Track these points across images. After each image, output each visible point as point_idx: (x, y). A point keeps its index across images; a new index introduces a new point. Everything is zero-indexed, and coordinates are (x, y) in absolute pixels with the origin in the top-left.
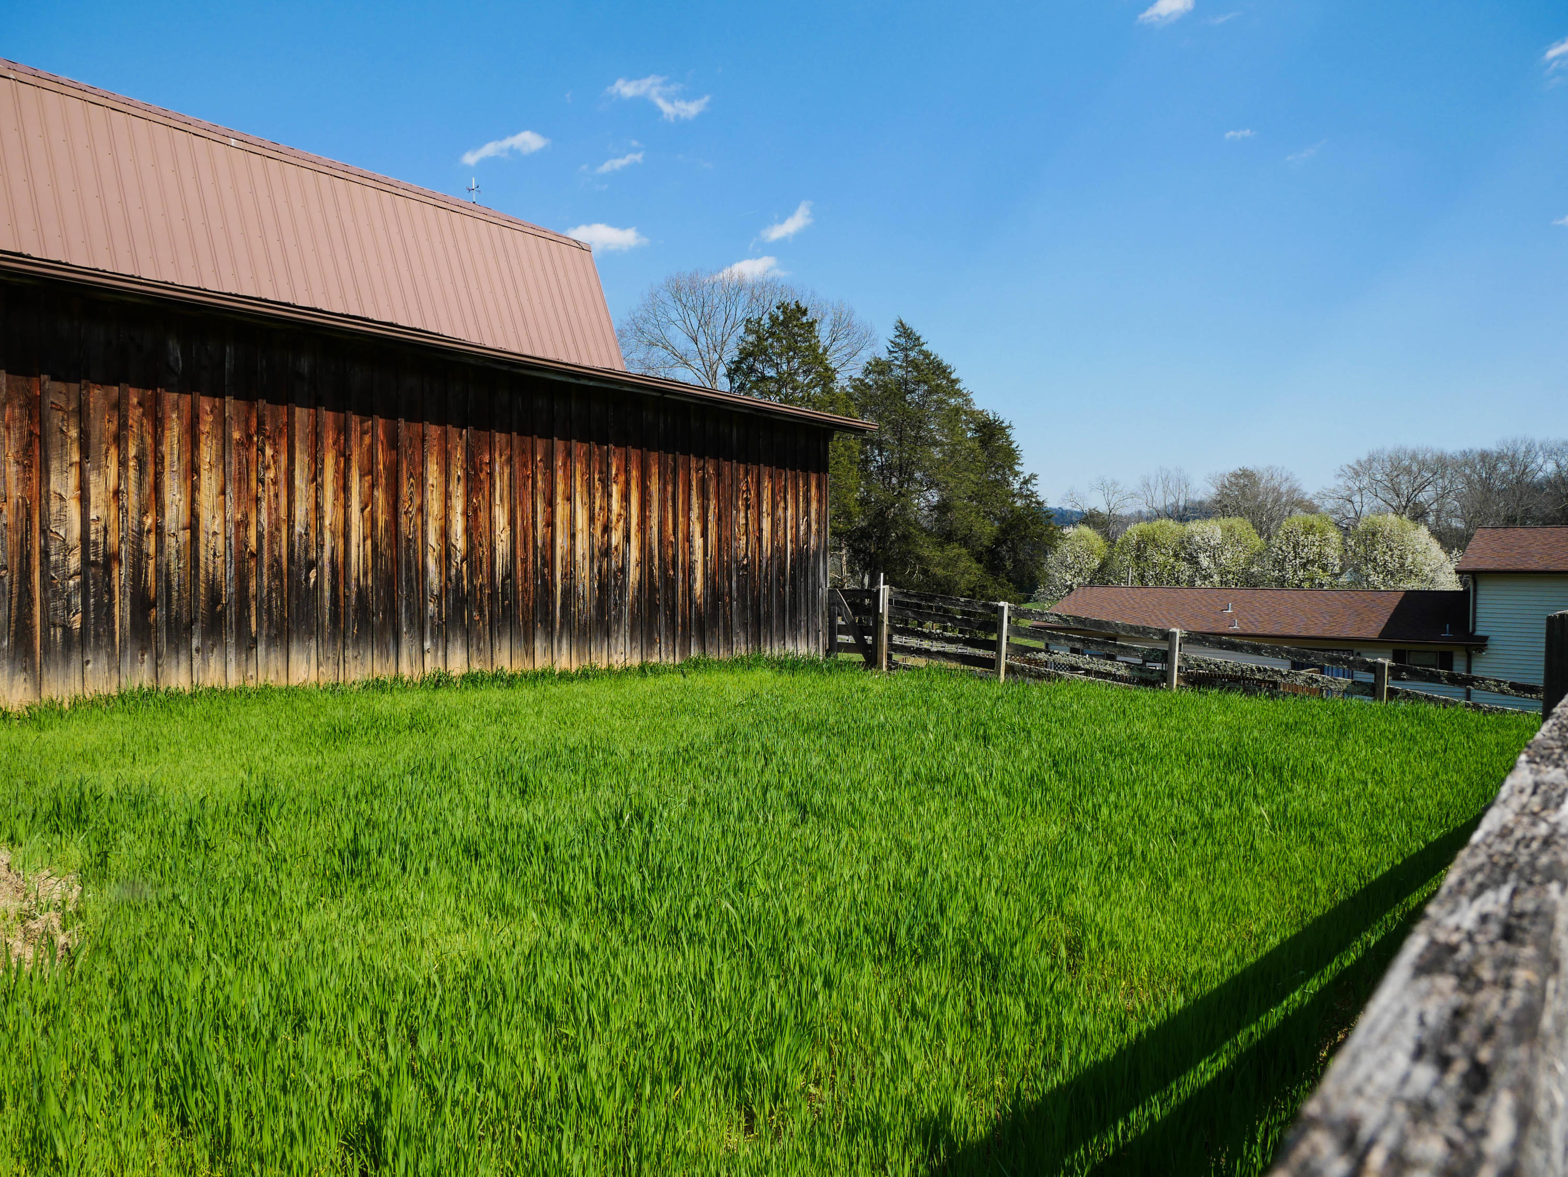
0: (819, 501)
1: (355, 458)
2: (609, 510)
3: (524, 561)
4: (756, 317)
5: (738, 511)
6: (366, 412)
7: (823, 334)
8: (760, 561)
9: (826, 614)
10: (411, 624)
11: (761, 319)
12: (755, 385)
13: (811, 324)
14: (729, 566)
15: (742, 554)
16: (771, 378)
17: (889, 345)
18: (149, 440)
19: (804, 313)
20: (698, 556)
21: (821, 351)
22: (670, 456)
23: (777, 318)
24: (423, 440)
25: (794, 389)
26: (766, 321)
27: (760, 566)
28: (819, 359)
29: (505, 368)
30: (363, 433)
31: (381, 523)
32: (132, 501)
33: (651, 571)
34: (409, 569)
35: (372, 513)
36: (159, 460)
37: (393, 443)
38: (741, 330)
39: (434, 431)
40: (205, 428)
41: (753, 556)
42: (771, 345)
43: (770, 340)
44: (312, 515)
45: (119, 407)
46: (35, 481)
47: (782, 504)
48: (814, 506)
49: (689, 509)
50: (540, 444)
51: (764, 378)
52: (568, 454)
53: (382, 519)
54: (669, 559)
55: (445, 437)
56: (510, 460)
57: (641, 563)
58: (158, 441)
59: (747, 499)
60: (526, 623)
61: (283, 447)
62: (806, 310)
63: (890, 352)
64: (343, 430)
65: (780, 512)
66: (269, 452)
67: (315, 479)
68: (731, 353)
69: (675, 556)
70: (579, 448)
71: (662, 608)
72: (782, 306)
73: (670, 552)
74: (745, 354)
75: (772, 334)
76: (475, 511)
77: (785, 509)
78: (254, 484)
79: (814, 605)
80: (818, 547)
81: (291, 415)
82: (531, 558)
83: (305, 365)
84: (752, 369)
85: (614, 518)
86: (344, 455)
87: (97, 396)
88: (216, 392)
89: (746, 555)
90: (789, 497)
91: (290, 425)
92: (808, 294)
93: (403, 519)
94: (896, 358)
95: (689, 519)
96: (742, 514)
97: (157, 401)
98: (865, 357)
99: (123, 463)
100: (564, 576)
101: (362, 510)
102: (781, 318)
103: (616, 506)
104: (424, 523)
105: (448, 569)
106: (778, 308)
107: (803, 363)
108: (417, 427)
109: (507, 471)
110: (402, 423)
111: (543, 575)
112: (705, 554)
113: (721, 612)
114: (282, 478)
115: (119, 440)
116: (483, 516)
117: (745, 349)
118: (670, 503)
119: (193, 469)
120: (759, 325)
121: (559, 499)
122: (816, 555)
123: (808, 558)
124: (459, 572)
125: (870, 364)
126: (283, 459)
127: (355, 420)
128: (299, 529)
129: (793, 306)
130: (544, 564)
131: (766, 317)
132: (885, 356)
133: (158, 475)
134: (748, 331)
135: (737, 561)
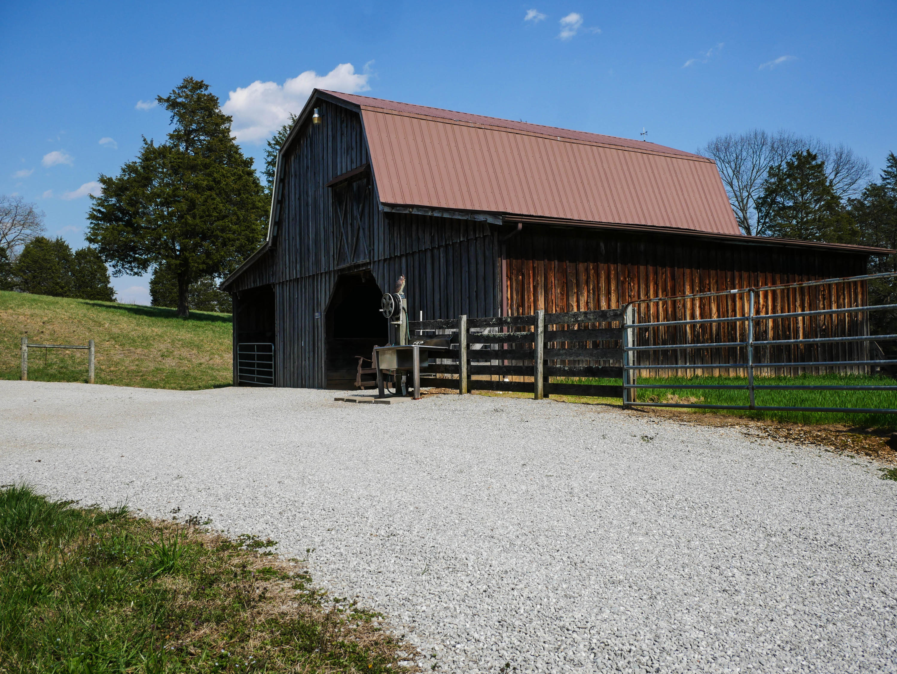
0: (863, 294)
1: (660, 285)
2: (759, 303)
3: (724, 328)
4: (777, 164)
5: (820, 301)
6: (664, 266)
7: (829, 170)
8: (832, 327)
9: (869, 355)
10: (681, 355)
11: (780, 165)
12: (777, 214)
13: (820, 166)
14: (816, 329)
15: (822, 323)
16: (790, 207)
17: (883, 174)
18: (596, 282)
19: (814, 158)
20: (801, 324)
21: (828, 184)
22: (785, 276)
23: (793, 163)
24: (684, 276)
25: (807, 214)
26: (784, 166)
27: (832, 329)
28: (827, 190)
29: (719, 241)
30: (663, 274)
31: (670, 312)
32: (591, 305)
33: (778, 332)
34: (680, 332)
35: (666, 307)
36: (599, 289)
37: (673, 278)
38: (765, 175)
39: (688, 271)
40: (612, 276)
41: (828, 324)
42: (790, 184)
43: (788, 180)
44: (646, 309)
45: (587, 270)
46: (565, 300)
47: (842, 297)
48: (860, 297)
49: (796, 301)
50: (729, 274)
51: (784, 208)
52: (741, 277)
53: (670, 310)
54: (786, 326)
55: (692, 274)
56: (717, 282)
57: (774, 328)
58: (598, 283)
59: (824, 295)
60: (725, 357)
61: (636, 282)
62: (815, 155)
63: (884, 179)
64: (656, 273)
65: (841, 300)
66: (632, 284)
67: (647, 294)
68: (758, 193)
69: (789, 325)
70: (745, 275)
71: (784, 350)
72: (797, 155)
73: (787, 323)
74: (771, 192)
75: (789, 176)
76: (704, 305)
77: (844, 299)
78: (627, 297)
79: (861, 350)
80: (863, 319)
81: (638, 268)
82: (726, 327)
83: (642, 247)
84: (774, 201)
85: (761, 307)
86: (656, 284)
87: (581, 267)
88: (615, 262)
89: (824, 324)
90: (846, 292)
91: (638, 272)
92: (815, 142)
93: (677, 310)
94: (889, 183)
95: (796, 306)
96: (821, 303)
97: (598, 266)
98: (863, 184)
99: (588, 292)
100: (740, 335)
101: (663, 307)
102: (796, 163)
103: (761, 301)
104: (685, 312)
105: (694, 331)
106: (794, 156)
107: (814, 194)
108: (681, 270)
109: (715, 287)
110: (676, 269)
111: (732, 334)
112: (804, 323)
113: (813, 353)
114: (636, 294)
115: (587, 283)
116: (707, 307)
117: (769, 187)
118: (786, 298)
119: (609, 293)
120: (779, 170)
121: (737, 299)
122: (862, 322)
123: (857, 325)
124: (699, 333)
125: (868, 190)
126: (636, 286)
127: (659, 269)
128: (642, 315)
129: (805, 154)
130: (732, 330)
131: (784, 163)
132: (879, 182)
133: (599, 295)
134: (771, 175)
135: (820, 327)
